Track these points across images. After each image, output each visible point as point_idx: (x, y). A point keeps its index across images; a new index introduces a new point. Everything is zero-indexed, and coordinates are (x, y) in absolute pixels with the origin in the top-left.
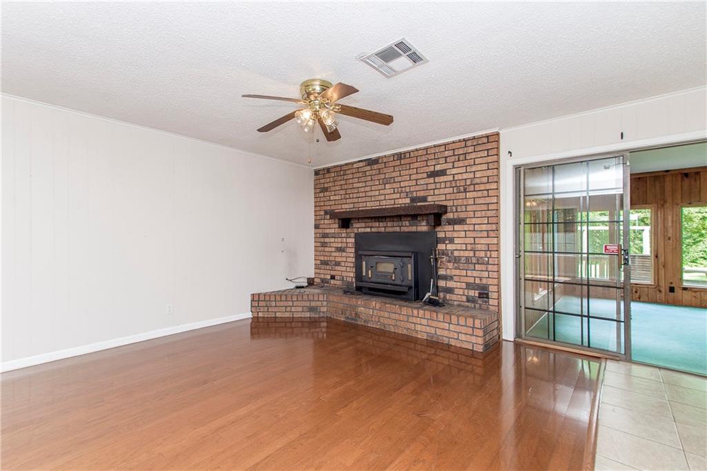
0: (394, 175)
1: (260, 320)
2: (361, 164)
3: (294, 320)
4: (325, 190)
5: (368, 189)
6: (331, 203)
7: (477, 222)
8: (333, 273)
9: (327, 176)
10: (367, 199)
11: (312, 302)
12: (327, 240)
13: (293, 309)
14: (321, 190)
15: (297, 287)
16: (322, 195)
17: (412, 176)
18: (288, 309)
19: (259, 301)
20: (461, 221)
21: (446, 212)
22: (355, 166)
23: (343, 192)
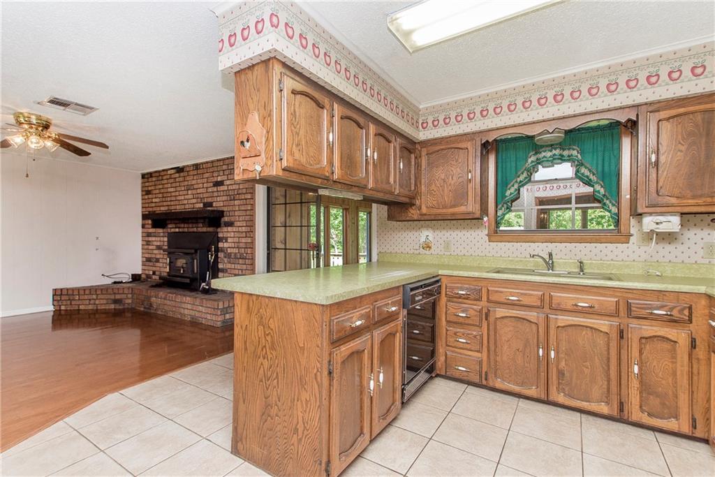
0: (194, 182)
1: (63, 313)
2: (173, 171)
3: (99, 311)
4: (148, 193)
5: (177, 193)
6: (153, 205)
7: (240, 224)
8: (154, 269)
9: (150, 180)
10: (177, 203)
11: (116, 295)
12: (150, 239)
13: (97, 302)
14: (146, 193)
15: (115, 283)
16: (146, 197)
17: (205, 184)
18: (92, 302)
19: (61, 294)
20: (230, 224)
21: (223, 216)
22: (169, 172)
23: (161, 195)
